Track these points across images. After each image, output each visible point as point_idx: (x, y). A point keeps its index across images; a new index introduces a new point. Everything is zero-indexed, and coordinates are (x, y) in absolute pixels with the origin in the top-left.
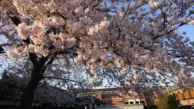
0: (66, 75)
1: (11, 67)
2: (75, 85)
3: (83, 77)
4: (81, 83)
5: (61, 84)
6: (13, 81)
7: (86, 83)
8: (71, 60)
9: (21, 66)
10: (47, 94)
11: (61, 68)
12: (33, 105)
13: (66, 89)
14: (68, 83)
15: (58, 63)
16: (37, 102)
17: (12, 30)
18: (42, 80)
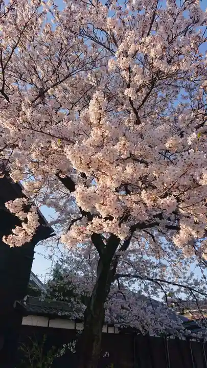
0: (157, 270)
1: (65, 258)
2: (179, 291)
3: (192, 275)
4: (191, 289)
5: (150, 289)
6: (70, 283)
7: (201, 287)
8: (163, 239)
9: (80, 256)
10: (127, 309)
11: (145, 257)
12: (104, 330)
13: (160, 300)
14: (164, 288)
15: (138, 247)
16: (112, 325)
17: (62, 198)
18: (116, 281)
